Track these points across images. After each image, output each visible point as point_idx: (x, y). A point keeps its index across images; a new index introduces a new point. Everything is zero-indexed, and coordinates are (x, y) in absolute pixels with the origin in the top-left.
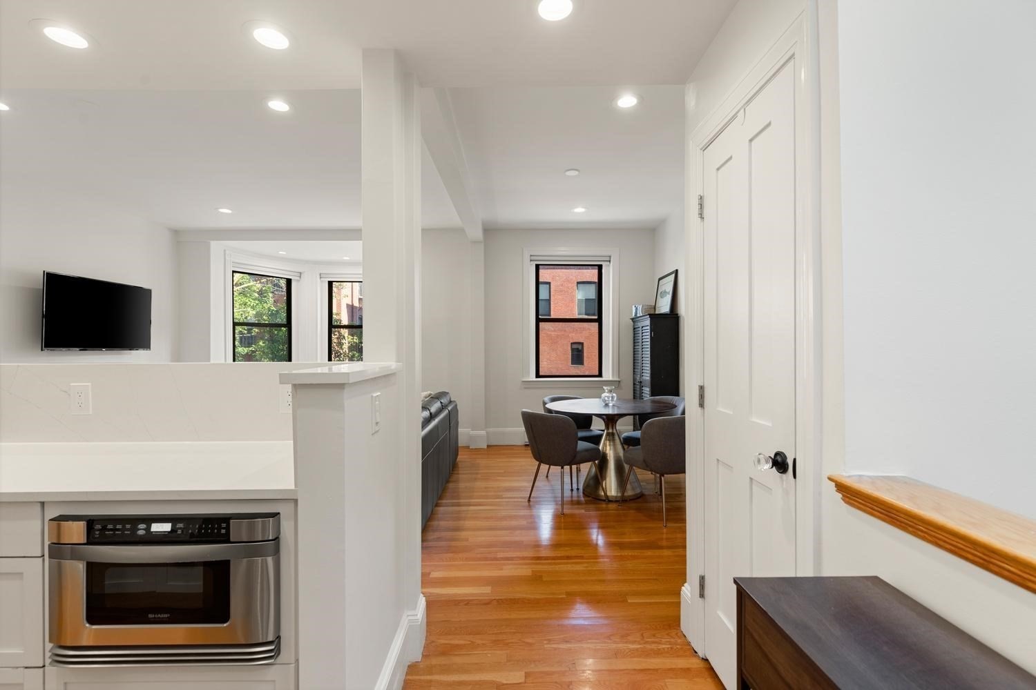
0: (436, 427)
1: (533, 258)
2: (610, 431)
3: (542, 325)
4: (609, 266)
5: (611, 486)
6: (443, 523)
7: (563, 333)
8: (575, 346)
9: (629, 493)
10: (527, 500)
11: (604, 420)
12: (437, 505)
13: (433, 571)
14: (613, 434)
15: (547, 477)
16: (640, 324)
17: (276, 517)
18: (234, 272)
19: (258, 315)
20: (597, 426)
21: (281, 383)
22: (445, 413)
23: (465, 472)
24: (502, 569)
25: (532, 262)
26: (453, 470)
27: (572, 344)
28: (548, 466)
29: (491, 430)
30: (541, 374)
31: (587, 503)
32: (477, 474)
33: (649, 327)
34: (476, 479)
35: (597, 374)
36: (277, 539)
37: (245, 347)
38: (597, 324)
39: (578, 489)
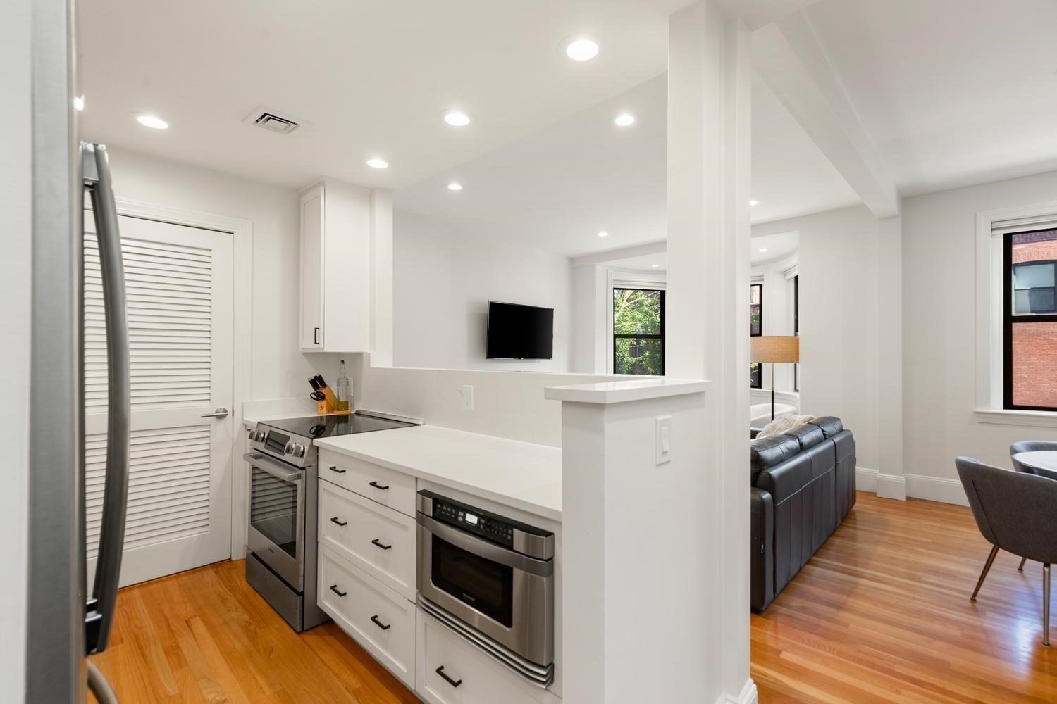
0: (808, 463)
1: (996, 226)
3: (1015, 325)
6: (816, 591)
10: (969, 598)
12: (809, 562)
13: (786, 650)
17: (549, 537)
18: (614, 289)
19: (645, 327)
21: (546, 398)
22: (829, 444)
23: (863, 528)
24: (898, 693)
25: (995, 232)
26: (842, 521)
28: (1020, 559)
29: (914, 476)
30: (1012, 401)
32: (883, 534)
34: (878, 542)
36: (550, 560)
37: (634, 357)
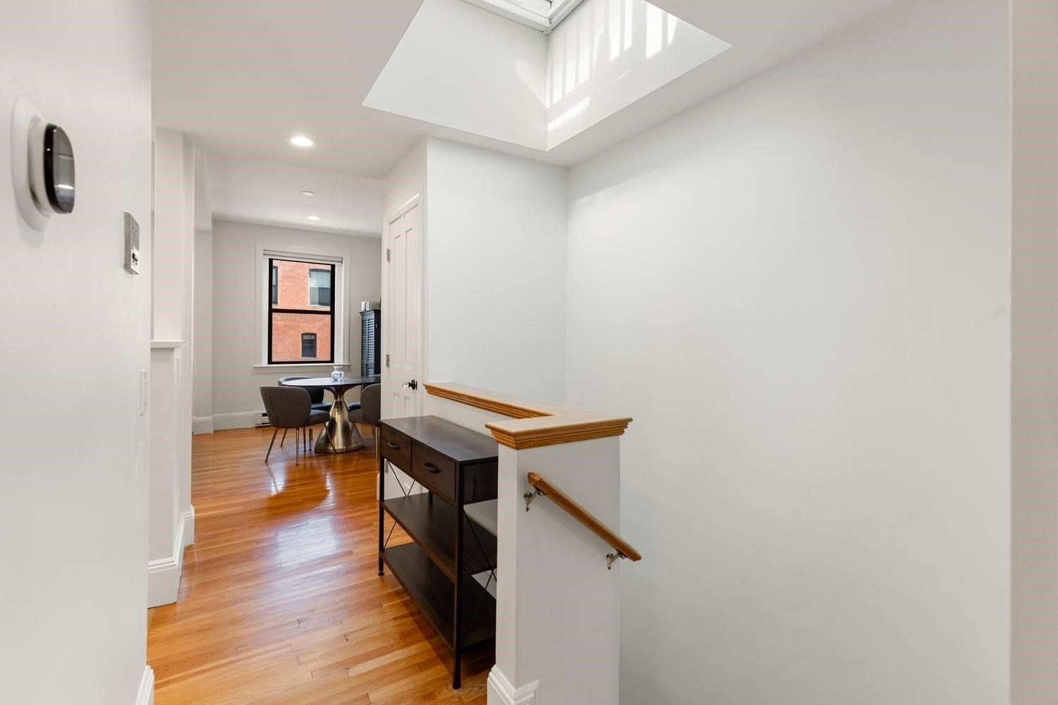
1: (266, 252)
2: (339, 400)
3: (274, 315)
4: (341, 266)
5: (338, 442)
7: (292, 323)
8: (306, 337)
9: (354, 445)
10: (264, 461)
11: (333, 392)
14: (341, 403)
15: (282, 446)
16: (367, 318)
20: (328, 399)
25: (266, 256)
27: (303, 334)
28: (285, 429)
29: (219, 415)
30: (273, 360)
31: (317, 456)
33: (373, 321)
34: (208, 455)
35: (329, 359)
38: (330, 316)
39: (310, 450)
